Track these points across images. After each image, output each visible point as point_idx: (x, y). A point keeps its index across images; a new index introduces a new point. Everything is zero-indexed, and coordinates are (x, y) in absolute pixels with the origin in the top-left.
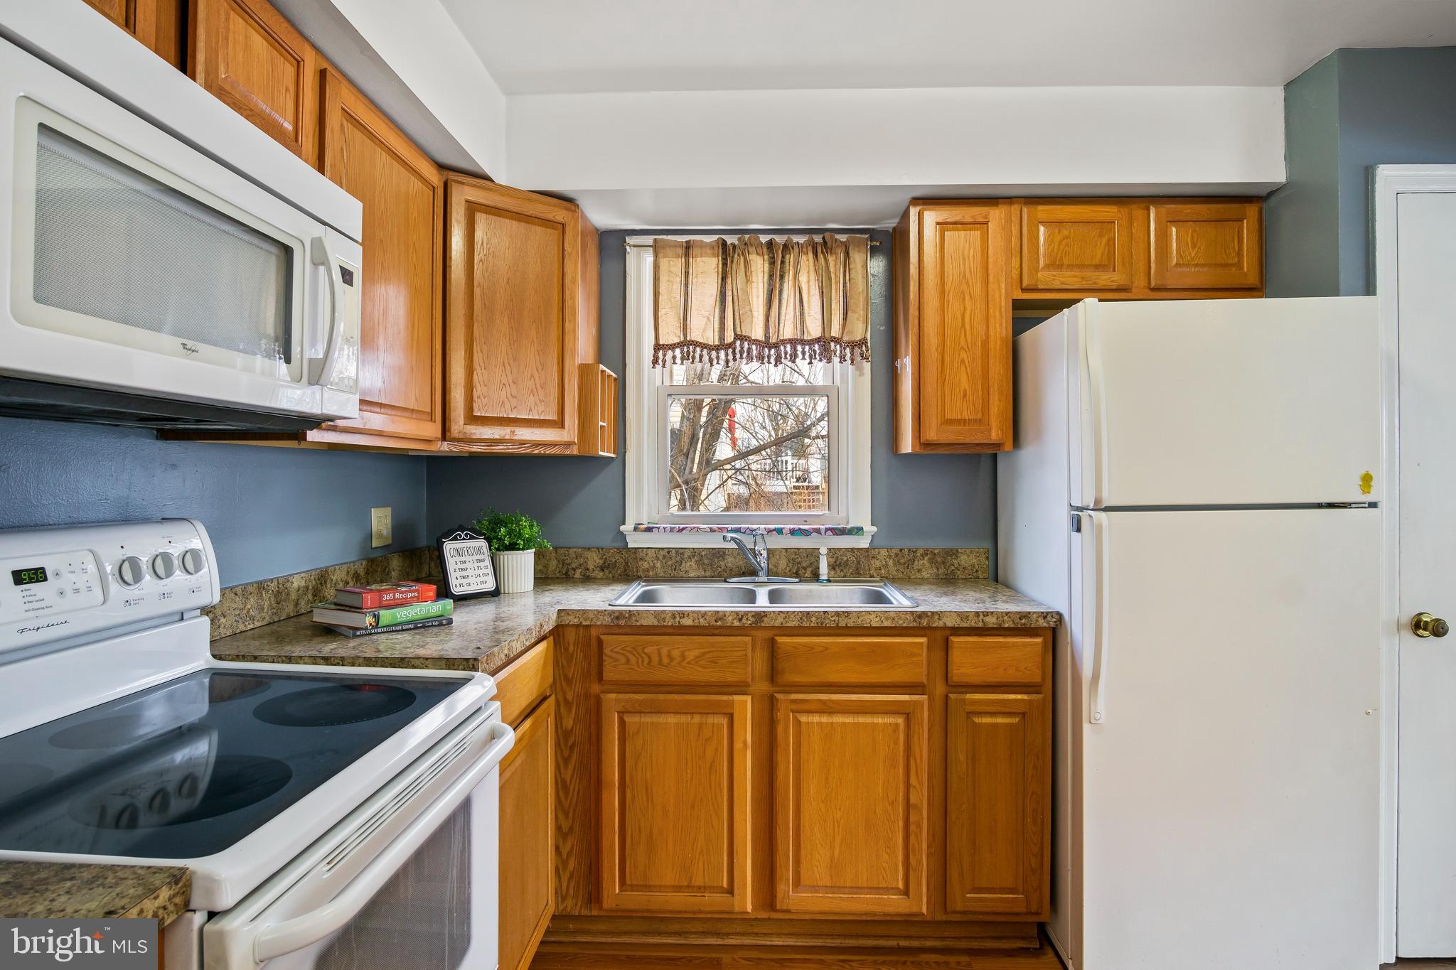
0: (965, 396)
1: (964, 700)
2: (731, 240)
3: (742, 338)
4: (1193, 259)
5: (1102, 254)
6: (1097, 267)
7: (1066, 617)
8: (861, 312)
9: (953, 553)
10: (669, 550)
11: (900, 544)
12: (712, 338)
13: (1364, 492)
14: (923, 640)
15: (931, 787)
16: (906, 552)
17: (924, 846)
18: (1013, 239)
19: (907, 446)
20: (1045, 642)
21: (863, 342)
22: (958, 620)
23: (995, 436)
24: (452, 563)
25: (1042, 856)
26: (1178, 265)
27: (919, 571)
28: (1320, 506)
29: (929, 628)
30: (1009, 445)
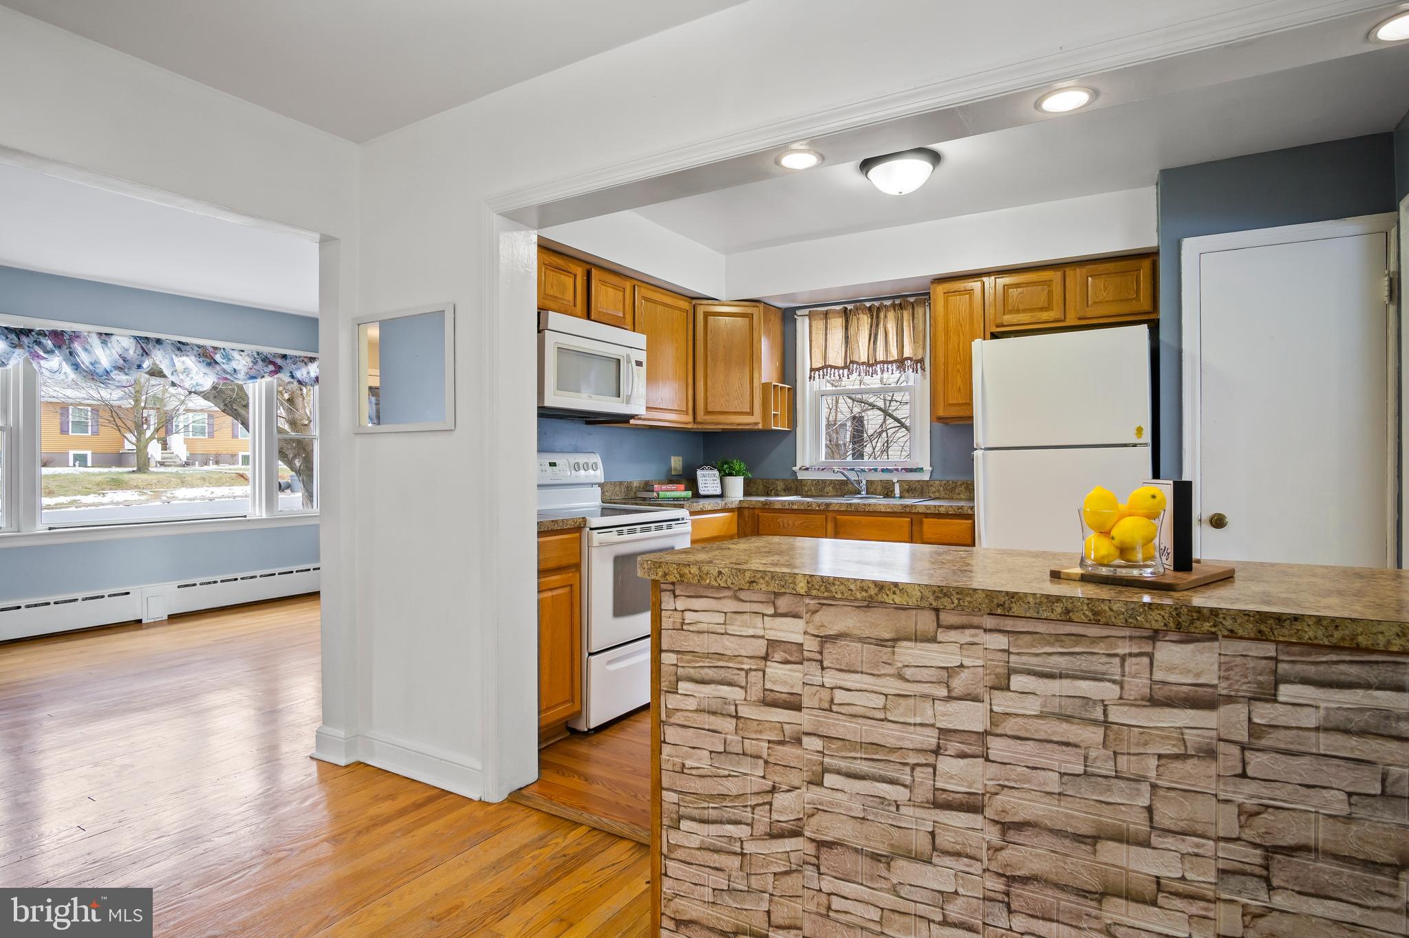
0: (960, 389)
2: (850, 307)
3: (852, 362)
4: (1104, 299)
5: (1045, 301)
6: (1042, 309)
8: (921, 343)
10: (818, 481)
11: (948, 478)
12: (840, 363)
13: (1138, 438)
14: (908, 520)
16: (951, 482)
18: (991, 297)
21: (922, 360)
22: (925, 508)
24: (701, 481)
26: (1095, 303)
27: (959, 494)
29: (912, 514)
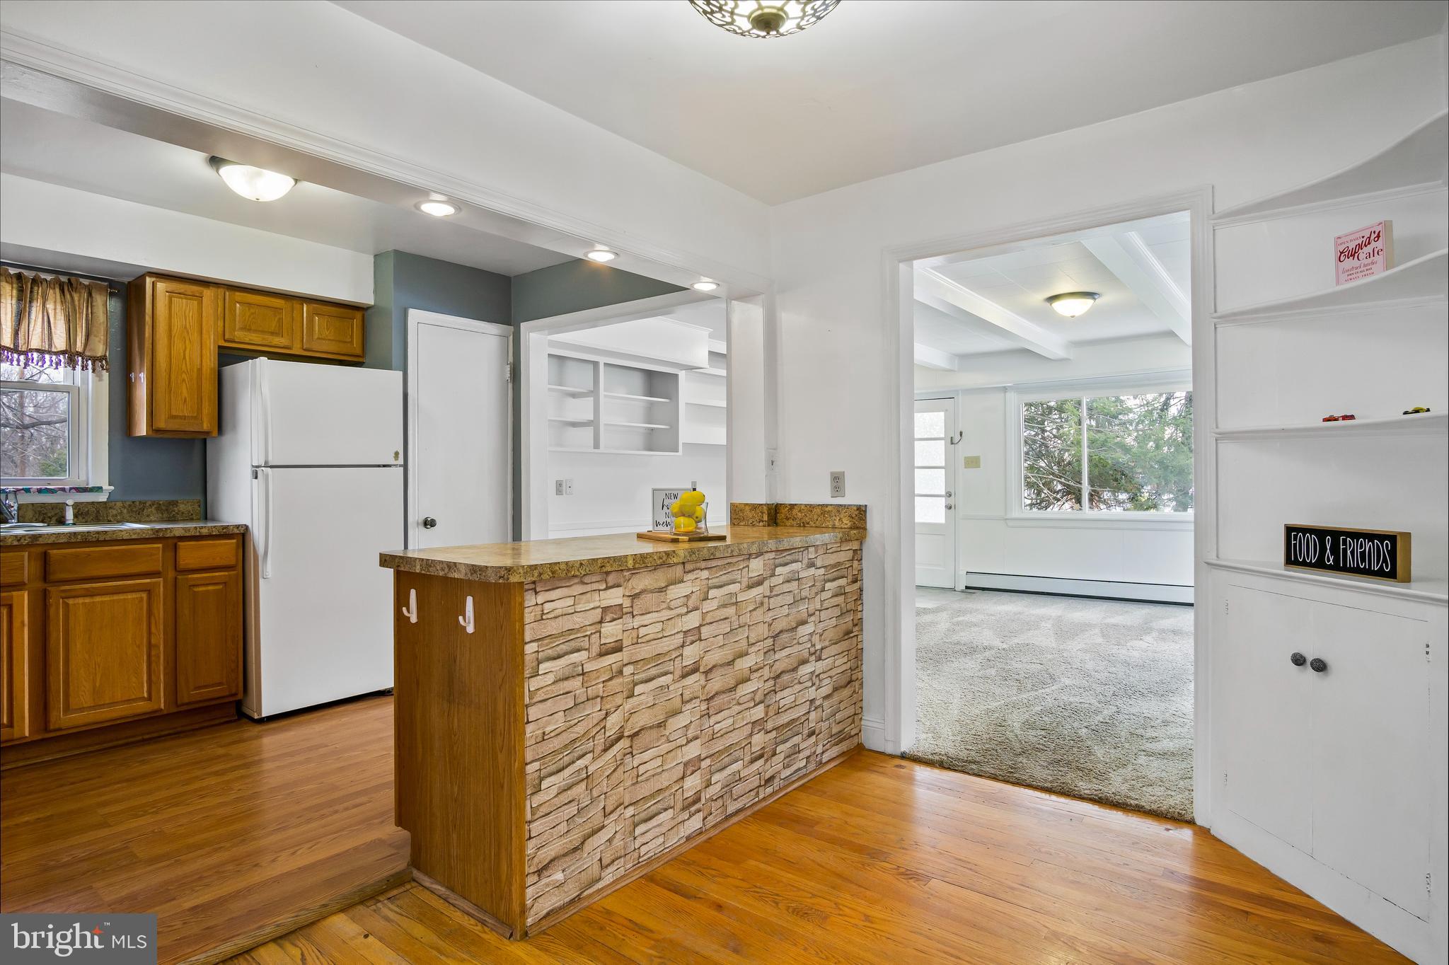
0: (185, 401)
1: (187, 579)
4: (327, 336)
5: (276, 326)
6: (272, 333)
7: (250, 526)
8: (102, 337)
9: (175, 503)
11: (132, 499)
13: (396, 460)
14: (160, 545)
15: (165, 633)
16: (138, 504)
17: (162, 668)
18: (219, 309)
19: (142, 429)
20: (237, 544)
21: (103, 358)
22: (183, 531)
23: (206, 427)
25: (238, 662)
26: (318, 338)
28: (379, 466)
29: (165, 538)
30: (215, 433)
